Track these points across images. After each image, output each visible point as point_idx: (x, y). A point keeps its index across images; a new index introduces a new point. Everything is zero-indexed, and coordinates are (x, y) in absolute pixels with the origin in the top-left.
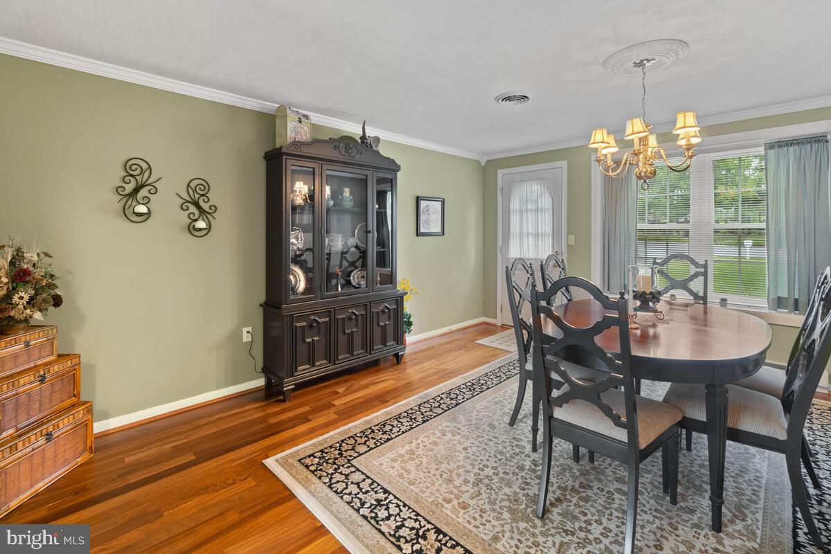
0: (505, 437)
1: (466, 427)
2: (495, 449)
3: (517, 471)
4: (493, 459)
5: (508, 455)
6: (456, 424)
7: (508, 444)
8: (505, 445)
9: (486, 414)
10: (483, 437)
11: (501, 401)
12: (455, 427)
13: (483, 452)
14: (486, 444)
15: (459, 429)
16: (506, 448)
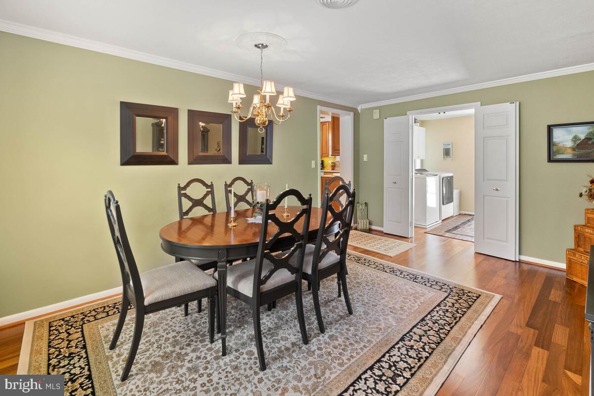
0: (357, 305)
1: (386, 313)
2: (364, 298)
3: (353, 287)
4: (366, 293)
5: (356, 294)
6: (395, 315)
7: (355, 301)
8: (357, 300)
9: (372, 326)
10: (373, 305)
11: (356, 342)
12: (396, 314)
13: (372, 296)
14: (370, 301)
15: (391, 312)
16: (357, 298)
